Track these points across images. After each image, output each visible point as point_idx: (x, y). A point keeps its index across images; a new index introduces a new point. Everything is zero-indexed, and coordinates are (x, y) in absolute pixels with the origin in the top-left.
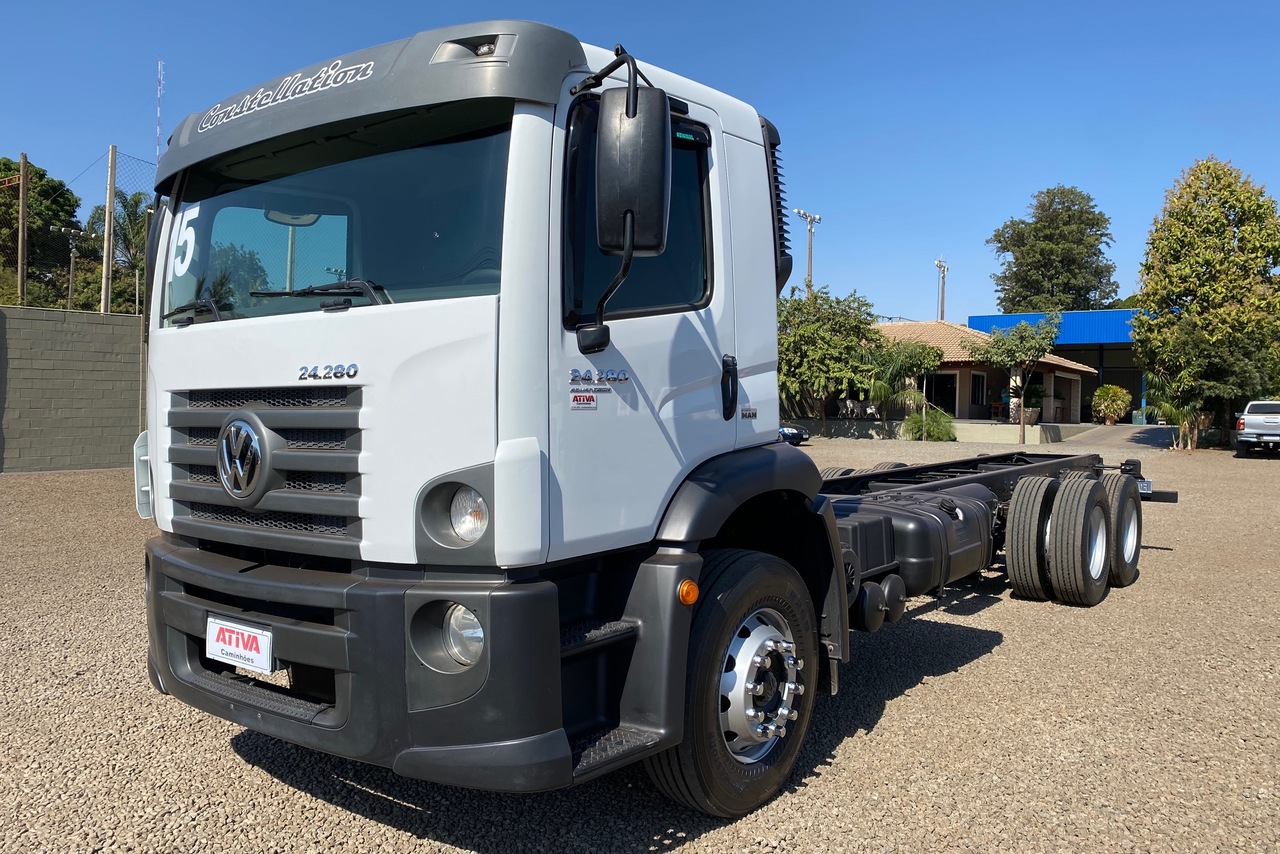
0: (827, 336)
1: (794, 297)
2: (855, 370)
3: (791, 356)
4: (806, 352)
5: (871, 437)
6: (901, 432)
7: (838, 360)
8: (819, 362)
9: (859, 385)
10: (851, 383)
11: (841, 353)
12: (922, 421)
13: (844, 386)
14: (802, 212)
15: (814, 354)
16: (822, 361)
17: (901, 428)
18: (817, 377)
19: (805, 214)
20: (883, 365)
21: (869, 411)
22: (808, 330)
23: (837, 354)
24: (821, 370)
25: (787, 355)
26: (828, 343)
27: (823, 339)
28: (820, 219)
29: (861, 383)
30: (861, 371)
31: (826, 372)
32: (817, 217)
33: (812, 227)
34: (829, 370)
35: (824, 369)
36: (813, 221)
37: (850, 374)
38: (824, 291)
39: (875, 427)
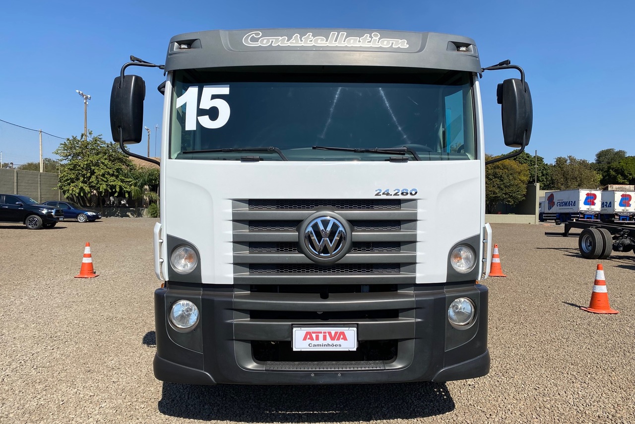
0: (106, 162)
1: (83, 139)
2: (122, 181)
3: (85, 172)
4: (94, 170)
5: (128, 216)
6: (145, 213)
7: (113, 175)
8: (101, 176)
9: (125, 189)
10: (120, 187)
11: (114, 172)
12: (157, 208)
13: (118, 190)
14: (81, 92)
15: (99, 172)
16: (103, 175)
17: (145, 212)
18: (101, 184)
19: (82, 94)
20: (137, 179)
21: (123, 202)
22: (94, 158)
23: (112, 172)
24: (103, 180)
25: (83, 172)
26: (106, 165)
27: (103, 163)
28: (90, 98)
29: (126, 188)
30: (125, 182)
31: (106, 182)
32: (89, 96)
33: (86, 101)
34: (108, 181)
35: (105, 180)
36: (87, 98)
37: (120, 183)
38: (100, 137)
39: (130, 211)
